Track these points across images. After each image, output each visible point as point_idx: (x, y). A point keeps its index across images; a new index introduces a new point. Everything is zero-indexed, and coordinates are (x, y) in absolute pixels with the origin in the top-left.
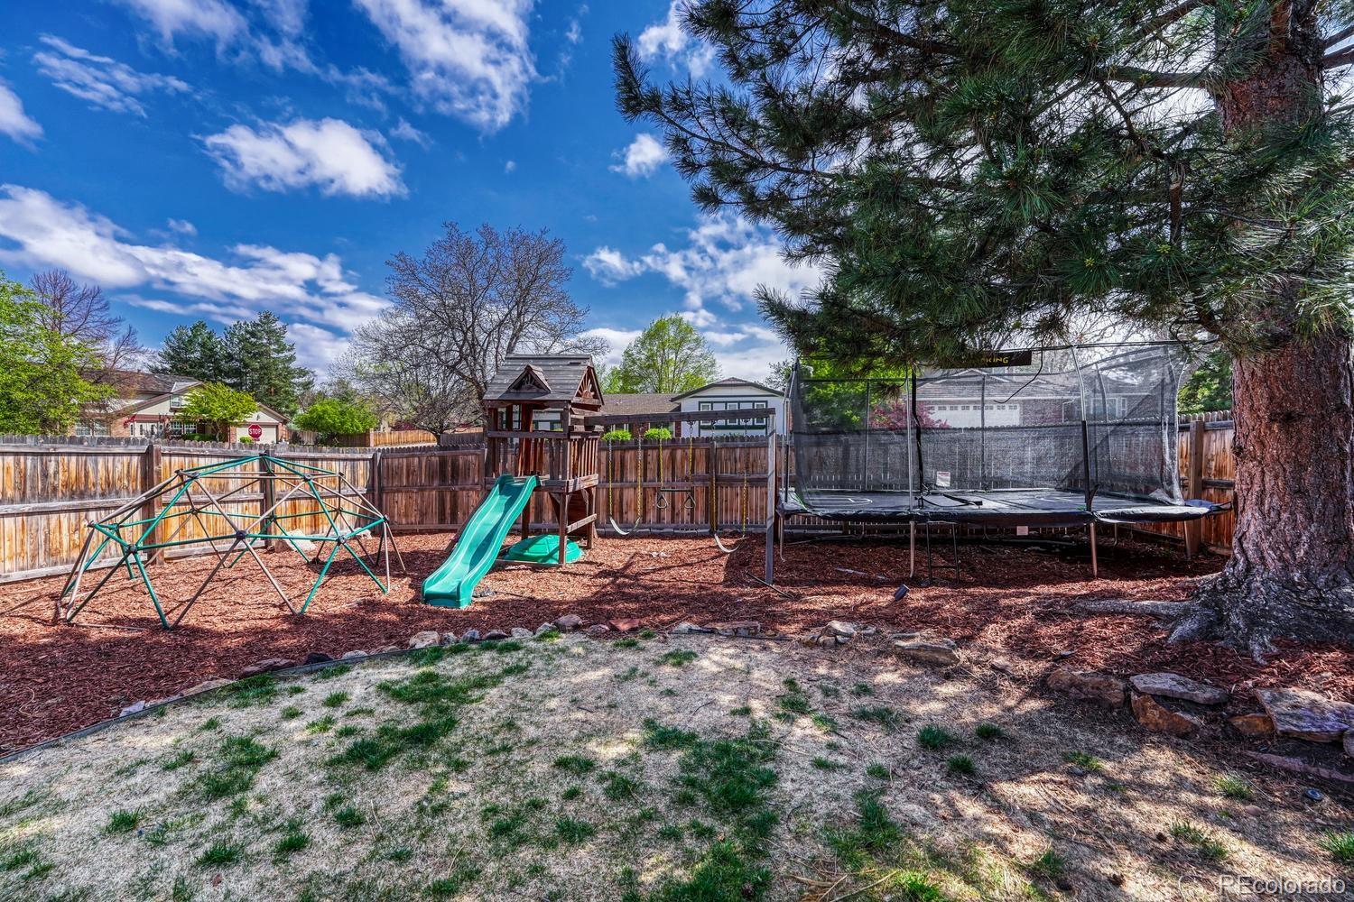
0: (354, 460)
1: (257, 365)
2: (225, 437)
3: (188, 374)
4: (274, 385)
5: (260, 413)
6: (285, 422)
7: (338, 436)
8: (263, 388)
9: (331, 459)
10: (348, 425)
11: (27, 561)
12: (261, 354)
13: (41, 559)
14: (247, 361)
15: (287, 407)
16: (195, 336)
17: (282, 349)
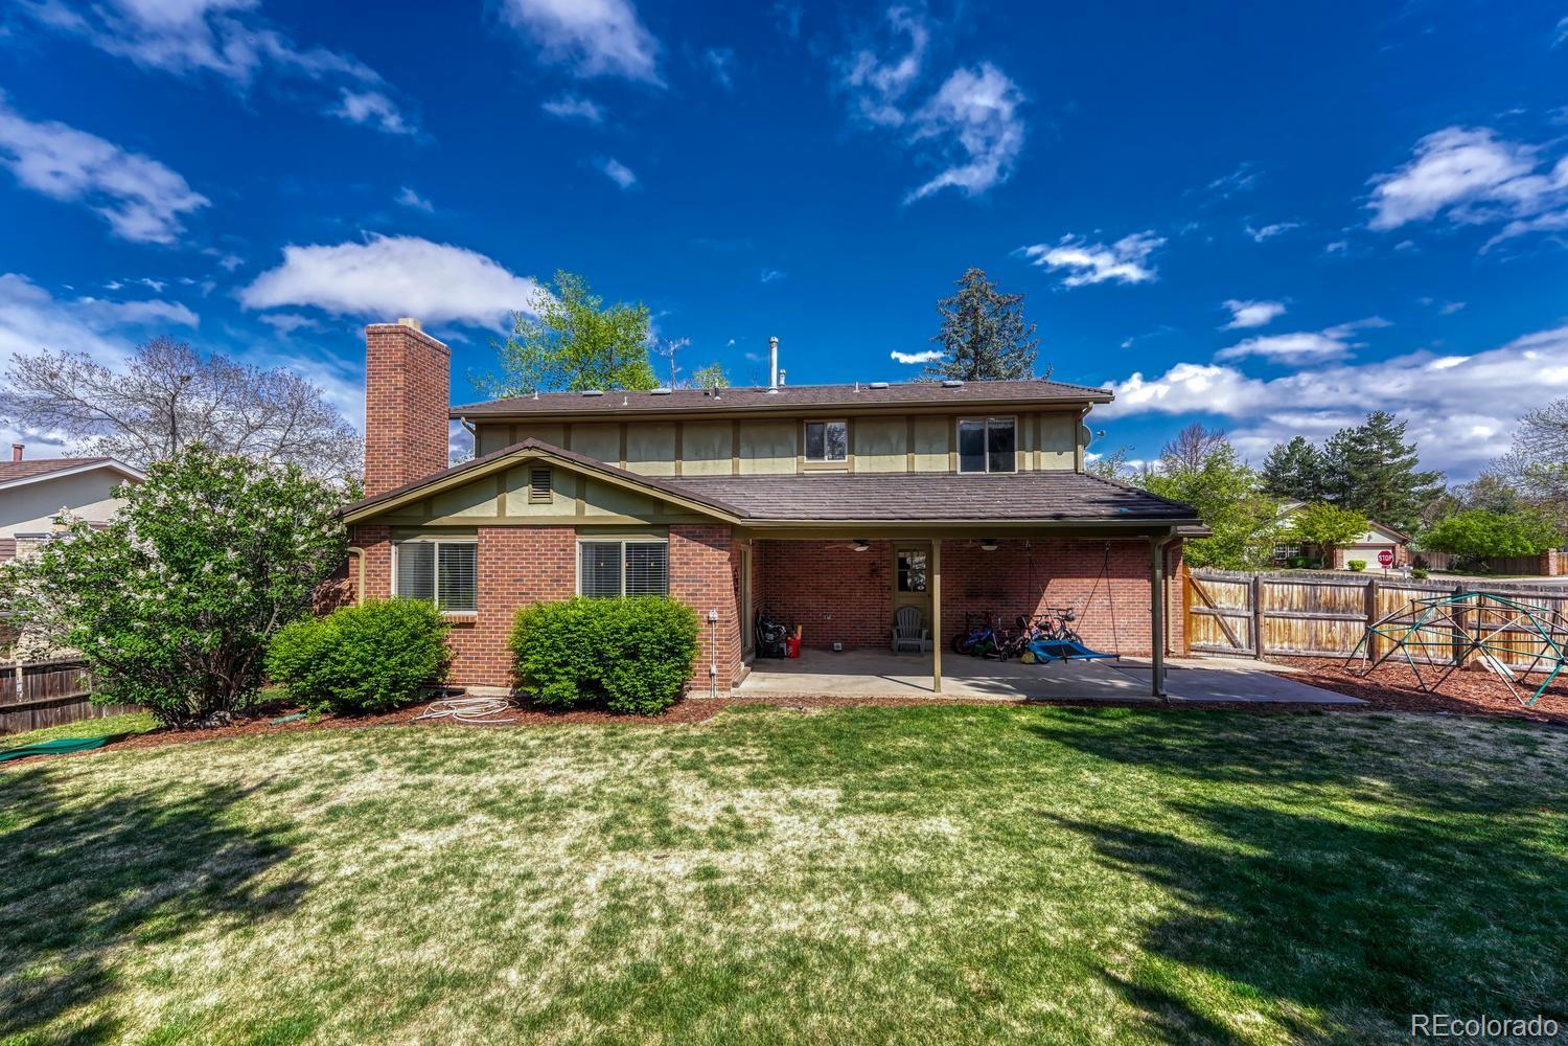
0: (1556, 598)
1: (1365, 476)
2: (1330, 565)
3: (1287, 493)
4: (1389, 498)
5: (1373, 533)
6: (1404, 542)
7: (1487, 559)
8: (1372, 501)
9: (1528, 597)
10: (1507, 544)
11: (1306, 646)
12: (1371, 463)
13: (1313, 646)
14: (1354, 473)
15: (1405, 523)
16: (1293, 453)
17: (1399, 452)
